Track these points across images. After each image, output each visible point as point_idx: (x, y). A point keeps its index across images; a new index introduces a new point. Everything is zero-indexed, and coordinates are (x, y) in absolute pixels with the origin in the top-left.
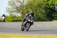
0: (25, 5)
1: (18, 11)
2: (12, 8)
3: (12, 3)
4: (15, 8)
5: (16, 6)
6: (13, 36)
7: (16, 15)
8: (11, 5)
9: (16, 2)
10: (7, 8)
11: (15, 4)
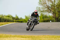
0: (57, 4)
1: (50, 11)
2: (43, 7)
3: (42, 2)
4: (47, 8)
5: (47, 6)
6: (44, 37)
7: (47, 15)
8: (42, 5)
9: (47, 1)
10: (37, 7)
11: (46, 4)
